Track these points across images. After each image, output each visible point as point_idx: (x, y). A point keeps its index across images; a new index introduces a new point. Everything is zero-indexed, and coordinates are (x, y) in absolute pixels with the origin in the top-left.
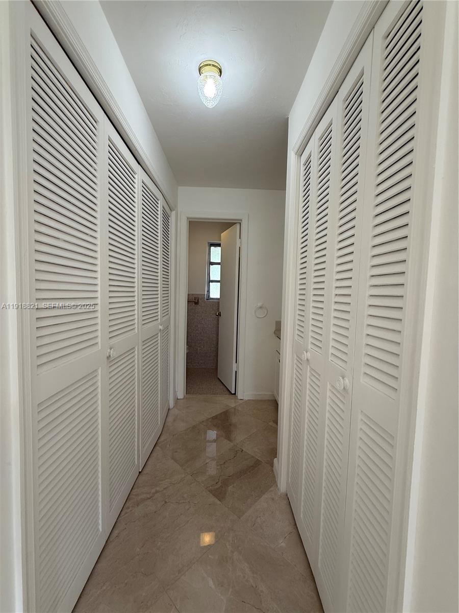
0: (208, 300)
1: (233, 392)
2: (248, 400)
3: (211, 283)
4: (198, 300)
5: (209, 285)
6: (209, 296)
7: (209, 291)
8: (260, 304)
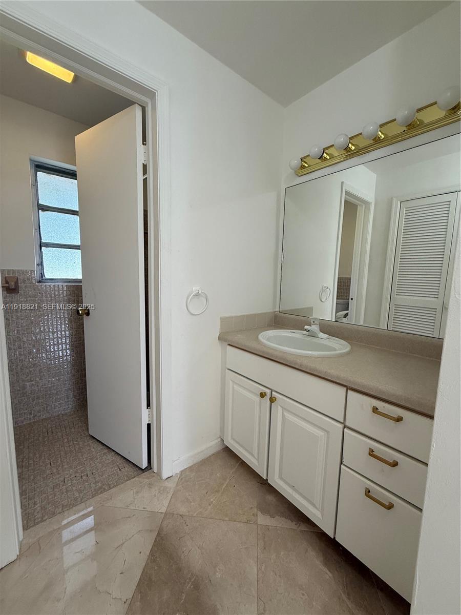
0: (40, 282)
1: (144, 464)
2: (182, 472)
3: (43, 248)
4: (16, 283)
5: (41, 252)
6: (42, 275)
7: (41, 264)
8: (195, 289)
